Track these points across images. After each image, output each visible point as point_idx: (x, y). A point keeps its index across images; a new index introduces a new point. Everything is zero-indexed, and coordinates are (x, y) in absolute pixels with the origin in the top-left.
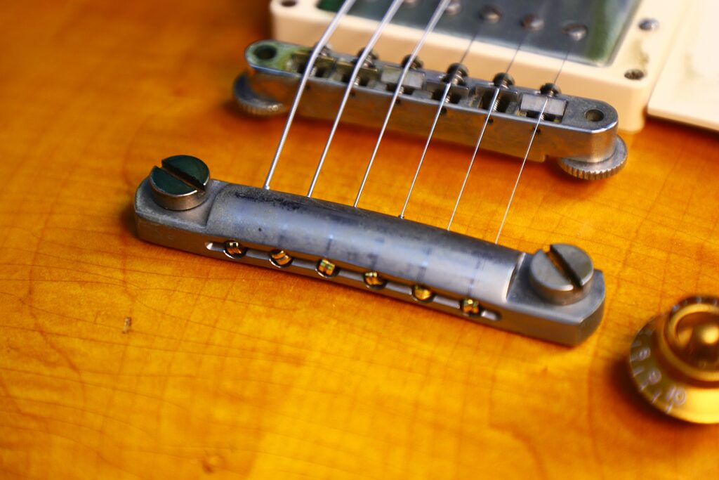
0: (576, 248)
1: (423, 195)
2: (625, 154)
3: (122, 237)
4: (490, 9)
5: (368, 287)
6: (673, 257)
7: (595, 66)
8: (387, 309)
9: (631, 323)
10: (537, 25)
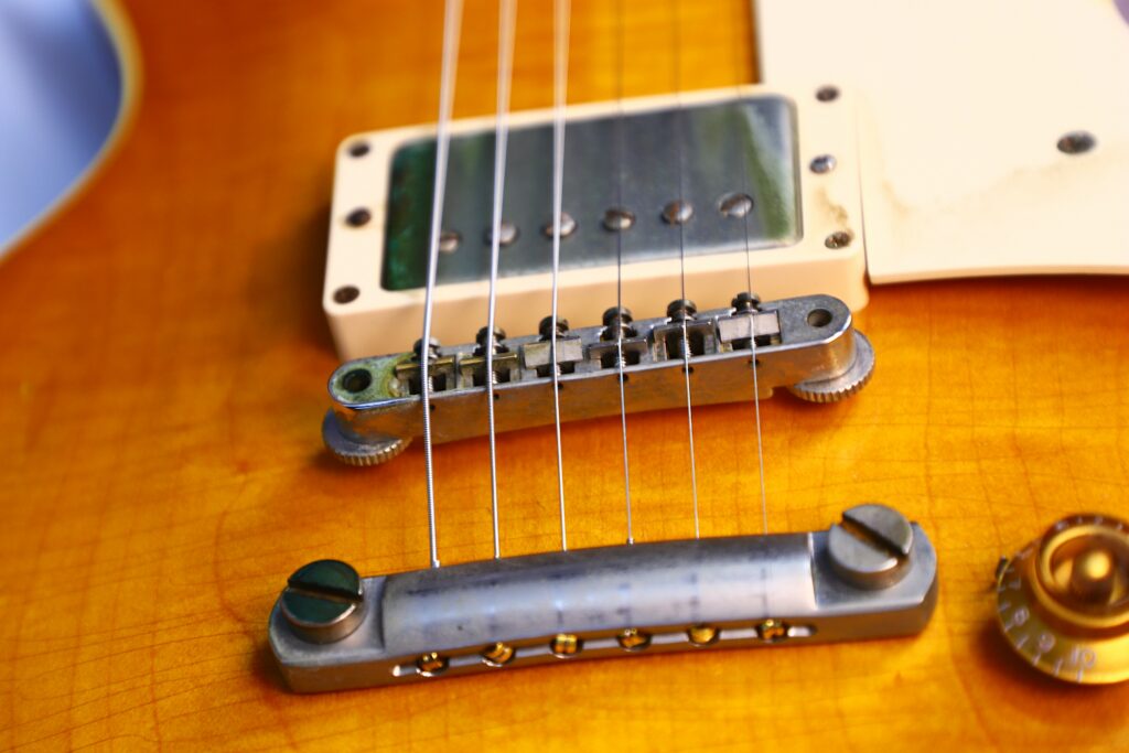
0: (875, 505)
1: (635, 494)
2: (871, 351)
3: (268, 699)
4: (614, 214)
5: (628, 651)
6: (985, 464)
7: (784, 246)
8: (663, 670)
9: (974, 574)
10: (685, 214)
